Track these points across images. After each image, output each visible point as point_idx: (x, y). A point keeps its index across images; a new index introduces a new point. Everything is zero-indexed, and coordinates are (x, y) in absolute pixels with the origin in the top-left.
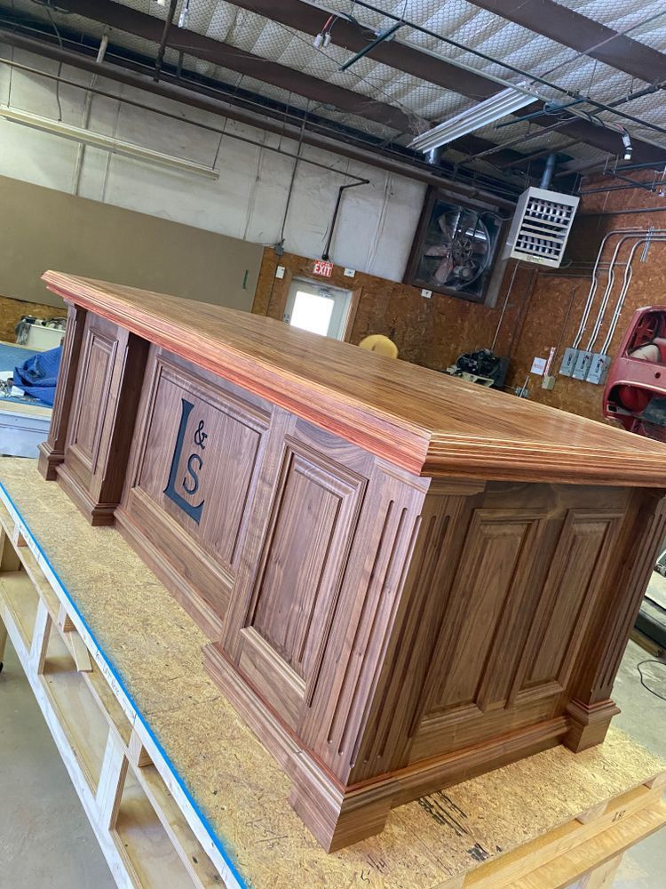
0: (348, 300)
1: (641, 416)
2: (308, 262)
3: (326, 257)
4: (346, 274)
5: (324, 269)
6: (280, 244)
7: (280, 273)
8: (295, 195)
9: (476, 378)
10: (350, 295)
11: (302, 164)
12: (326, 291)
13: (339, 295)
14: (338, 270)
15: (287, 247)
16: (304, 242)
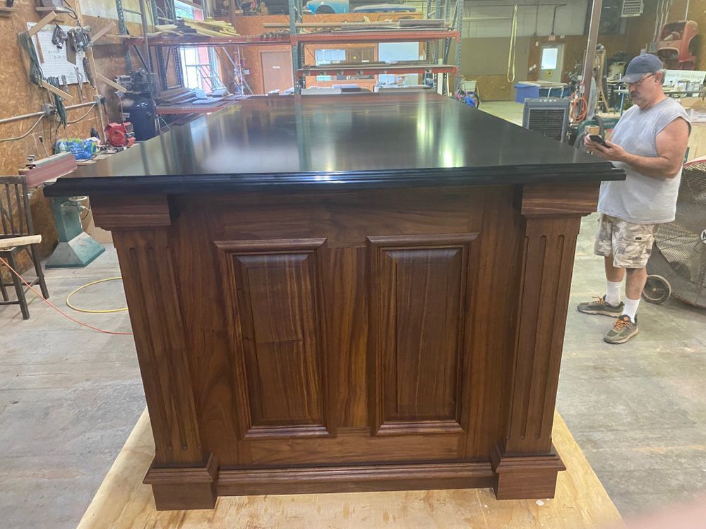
0: (563, 47)
1: (671, 58)
2: (547, 37)
3: (552, 34)
4: (561, 37)
5: (552, 38)
6: (535, 34)
7: (537, 44)
8: (539, 16)
9: (618, 63)
10: (564, 45)
11: (540, 6)
12: (553, 46)
13: (560, 46)
14: (558, 37)
15: (538, 35)
16: (544, 31)
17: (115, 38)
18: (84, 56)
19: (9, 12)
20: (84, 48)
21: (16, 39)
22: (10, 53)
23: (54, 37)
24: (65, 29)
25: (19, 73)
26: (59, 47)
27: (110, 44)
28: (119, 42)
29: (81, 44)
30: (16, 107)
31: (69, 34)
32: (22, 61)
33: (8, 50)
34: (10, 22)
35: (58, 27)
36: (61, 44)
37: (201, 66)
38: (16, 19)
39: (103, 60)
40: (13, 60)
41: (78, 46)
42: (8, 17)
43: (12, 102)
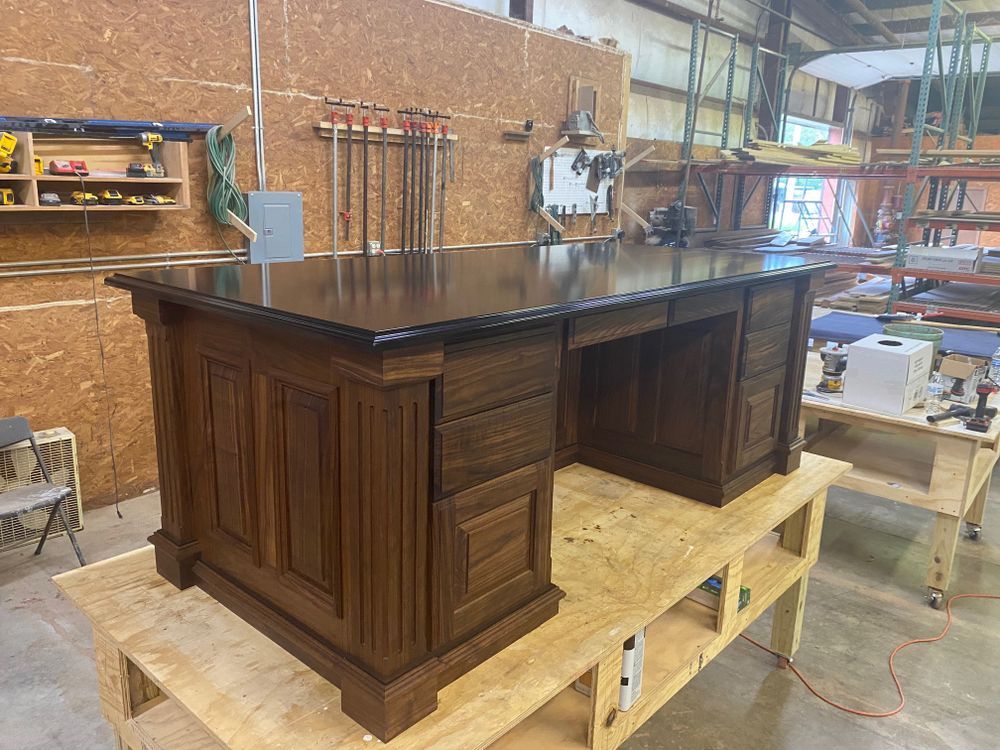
17: (672, 163)
18: (612, 183)
19: (527, 136)
20: (611, 174)
21: (527, 164)
22: (515, 178)
23: (576, 162)
24: (591, 154)
25: (520, 199)
26: (579, 174)
27: (661, 171)
28: (675, 169)
29: (608, 170)
30: (505, 233)
31: (596, 159)
32: (528, 186)
33: (515, 175)
34: (525, 146)
35: (583, 151)
36: (581, 170)
37: (804, 202)
38: (534, 143)
39: (645, 189)
40: (516, 185)
41: (604, 173)
42: (523, 142)
43: (502, 227)
